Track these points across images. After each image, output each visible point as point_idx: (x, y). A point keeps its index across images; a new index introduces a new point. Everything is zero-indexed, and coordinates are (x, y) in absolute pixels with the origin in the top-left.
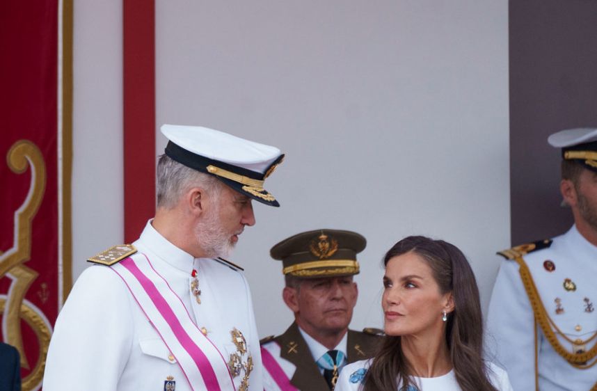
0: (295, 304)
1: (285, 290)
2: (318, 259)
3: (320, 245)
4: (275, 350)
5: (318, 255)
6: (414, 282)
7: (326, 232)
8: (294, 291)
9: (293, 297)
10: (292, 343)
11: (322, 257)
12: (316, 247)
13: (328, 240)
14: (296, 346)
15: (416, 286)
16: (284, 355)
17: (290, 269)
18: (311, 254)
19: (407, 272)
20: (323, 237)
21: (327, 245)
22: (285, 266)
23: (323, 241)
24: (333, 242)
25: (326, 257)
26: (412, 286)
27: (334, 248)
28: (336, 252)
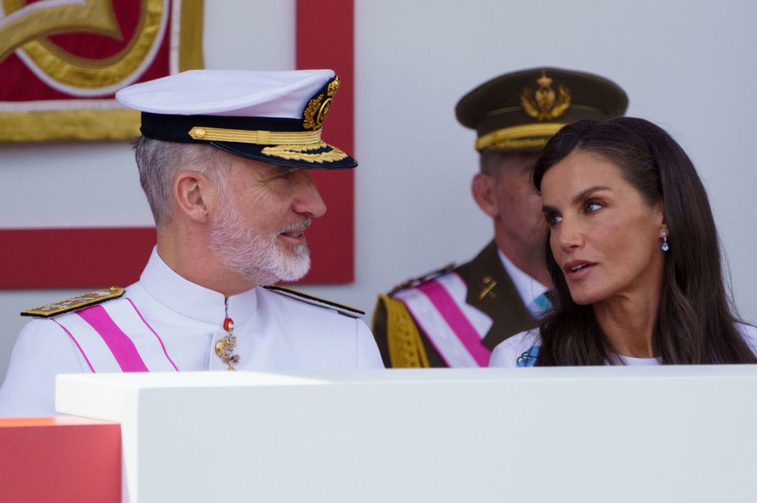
0: (491, 203)
1: (477, 178)
2: (534, 121)
3: (539, 95)
4: (456, 289)
5: (534, 113)
6: (596, 198)
7: (551, 73)
8: (491, 182)
9: (489, 191)
10: (487, 280)
11: (542, 117)
12: (532, 99)
13: (554, 86)
14: (494, 284)
15: (604, 204)
16: (472, 300)
17: (487, 140)
18: (523, 111)
19: (580, 185)
20: (545, 81)
21: (551, 96)
22: (480, 135)
23: (545, 89)
24: (562, 92)
25: (548, 116)
26: (595, 207)
27: (564, 102)
28: (567, 111)
